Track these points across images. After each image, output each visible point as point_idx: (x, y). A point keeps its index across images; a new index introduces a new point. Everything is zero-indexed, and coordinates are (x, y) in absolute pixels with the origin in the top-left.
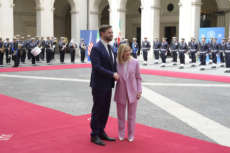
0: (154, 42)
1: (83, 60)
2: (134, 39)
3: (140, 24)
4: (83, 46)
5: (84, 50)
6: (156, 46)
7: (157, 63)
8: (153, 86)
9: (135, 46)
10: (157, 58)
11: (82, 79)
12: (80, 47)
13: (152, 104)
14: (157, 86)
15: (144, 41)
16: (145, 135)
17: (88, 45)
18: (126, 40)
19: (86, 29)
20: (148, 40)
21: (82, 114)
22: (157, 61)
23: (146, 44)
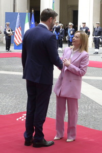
0: (94, 29)
1: (8, 48)
2: (70, 24)
3: (78, 7)
4: (9, 31)
5: (10, 37)
6: (96, 33)
7: (98, 53)
8: (93, 80)
9: (72, 32)
10: (97, 47)
11: (8, 71)
12: (5, 33)
13: (93, 102)
14: (98, 80)
15: (82, 26)
16: (85, 138)
17: (15, 30)
18: (60, 25)
19: (12, 11)
20: (87, 25)
21: (10, 112)
22: (97, 50)
23: (84, 30)
